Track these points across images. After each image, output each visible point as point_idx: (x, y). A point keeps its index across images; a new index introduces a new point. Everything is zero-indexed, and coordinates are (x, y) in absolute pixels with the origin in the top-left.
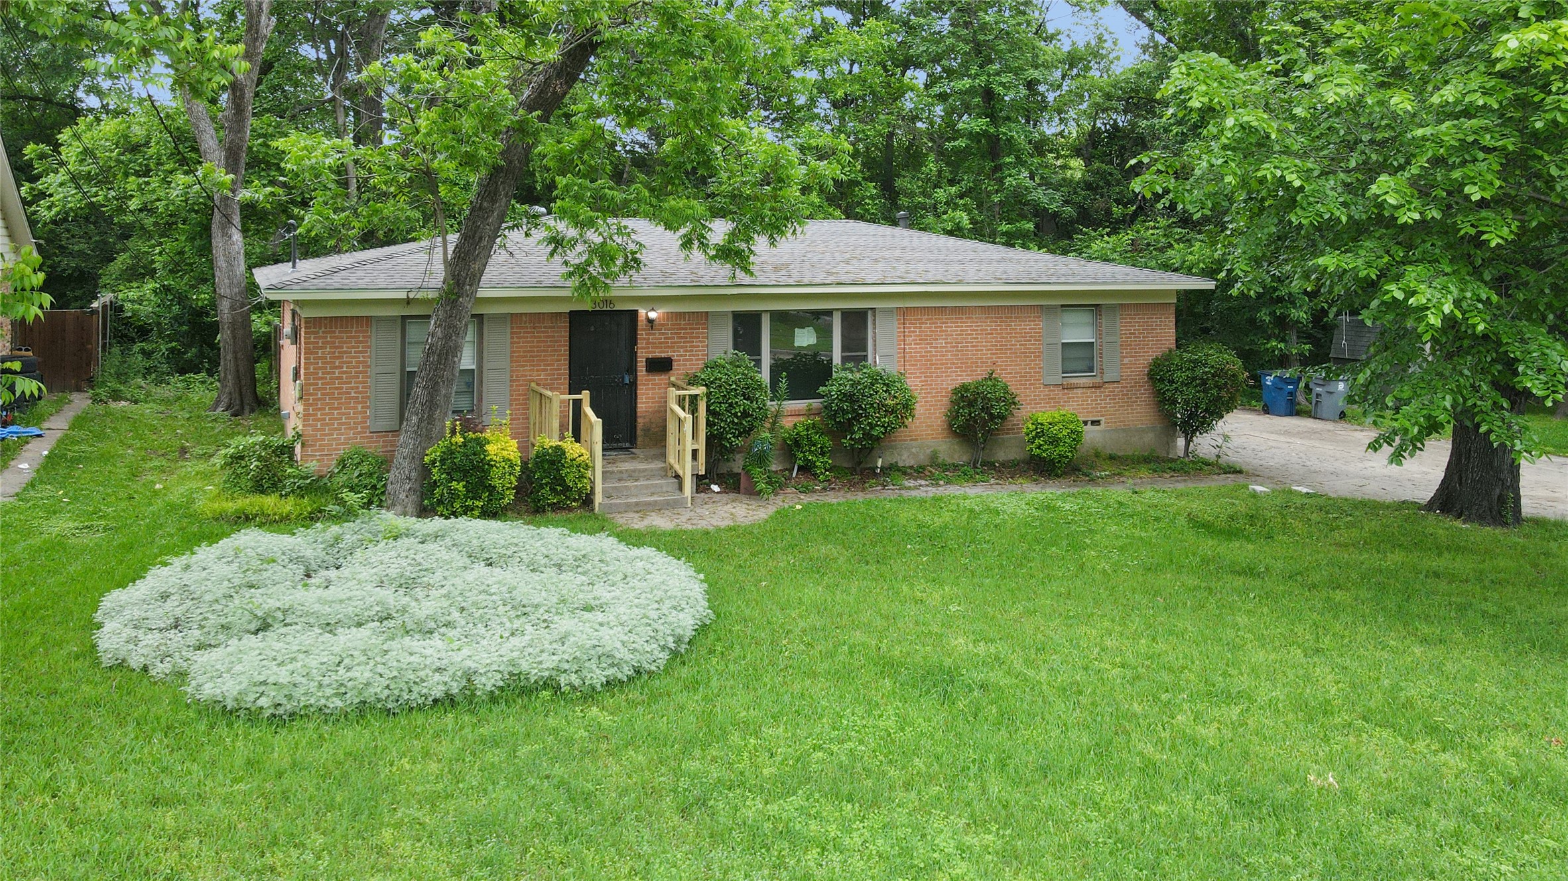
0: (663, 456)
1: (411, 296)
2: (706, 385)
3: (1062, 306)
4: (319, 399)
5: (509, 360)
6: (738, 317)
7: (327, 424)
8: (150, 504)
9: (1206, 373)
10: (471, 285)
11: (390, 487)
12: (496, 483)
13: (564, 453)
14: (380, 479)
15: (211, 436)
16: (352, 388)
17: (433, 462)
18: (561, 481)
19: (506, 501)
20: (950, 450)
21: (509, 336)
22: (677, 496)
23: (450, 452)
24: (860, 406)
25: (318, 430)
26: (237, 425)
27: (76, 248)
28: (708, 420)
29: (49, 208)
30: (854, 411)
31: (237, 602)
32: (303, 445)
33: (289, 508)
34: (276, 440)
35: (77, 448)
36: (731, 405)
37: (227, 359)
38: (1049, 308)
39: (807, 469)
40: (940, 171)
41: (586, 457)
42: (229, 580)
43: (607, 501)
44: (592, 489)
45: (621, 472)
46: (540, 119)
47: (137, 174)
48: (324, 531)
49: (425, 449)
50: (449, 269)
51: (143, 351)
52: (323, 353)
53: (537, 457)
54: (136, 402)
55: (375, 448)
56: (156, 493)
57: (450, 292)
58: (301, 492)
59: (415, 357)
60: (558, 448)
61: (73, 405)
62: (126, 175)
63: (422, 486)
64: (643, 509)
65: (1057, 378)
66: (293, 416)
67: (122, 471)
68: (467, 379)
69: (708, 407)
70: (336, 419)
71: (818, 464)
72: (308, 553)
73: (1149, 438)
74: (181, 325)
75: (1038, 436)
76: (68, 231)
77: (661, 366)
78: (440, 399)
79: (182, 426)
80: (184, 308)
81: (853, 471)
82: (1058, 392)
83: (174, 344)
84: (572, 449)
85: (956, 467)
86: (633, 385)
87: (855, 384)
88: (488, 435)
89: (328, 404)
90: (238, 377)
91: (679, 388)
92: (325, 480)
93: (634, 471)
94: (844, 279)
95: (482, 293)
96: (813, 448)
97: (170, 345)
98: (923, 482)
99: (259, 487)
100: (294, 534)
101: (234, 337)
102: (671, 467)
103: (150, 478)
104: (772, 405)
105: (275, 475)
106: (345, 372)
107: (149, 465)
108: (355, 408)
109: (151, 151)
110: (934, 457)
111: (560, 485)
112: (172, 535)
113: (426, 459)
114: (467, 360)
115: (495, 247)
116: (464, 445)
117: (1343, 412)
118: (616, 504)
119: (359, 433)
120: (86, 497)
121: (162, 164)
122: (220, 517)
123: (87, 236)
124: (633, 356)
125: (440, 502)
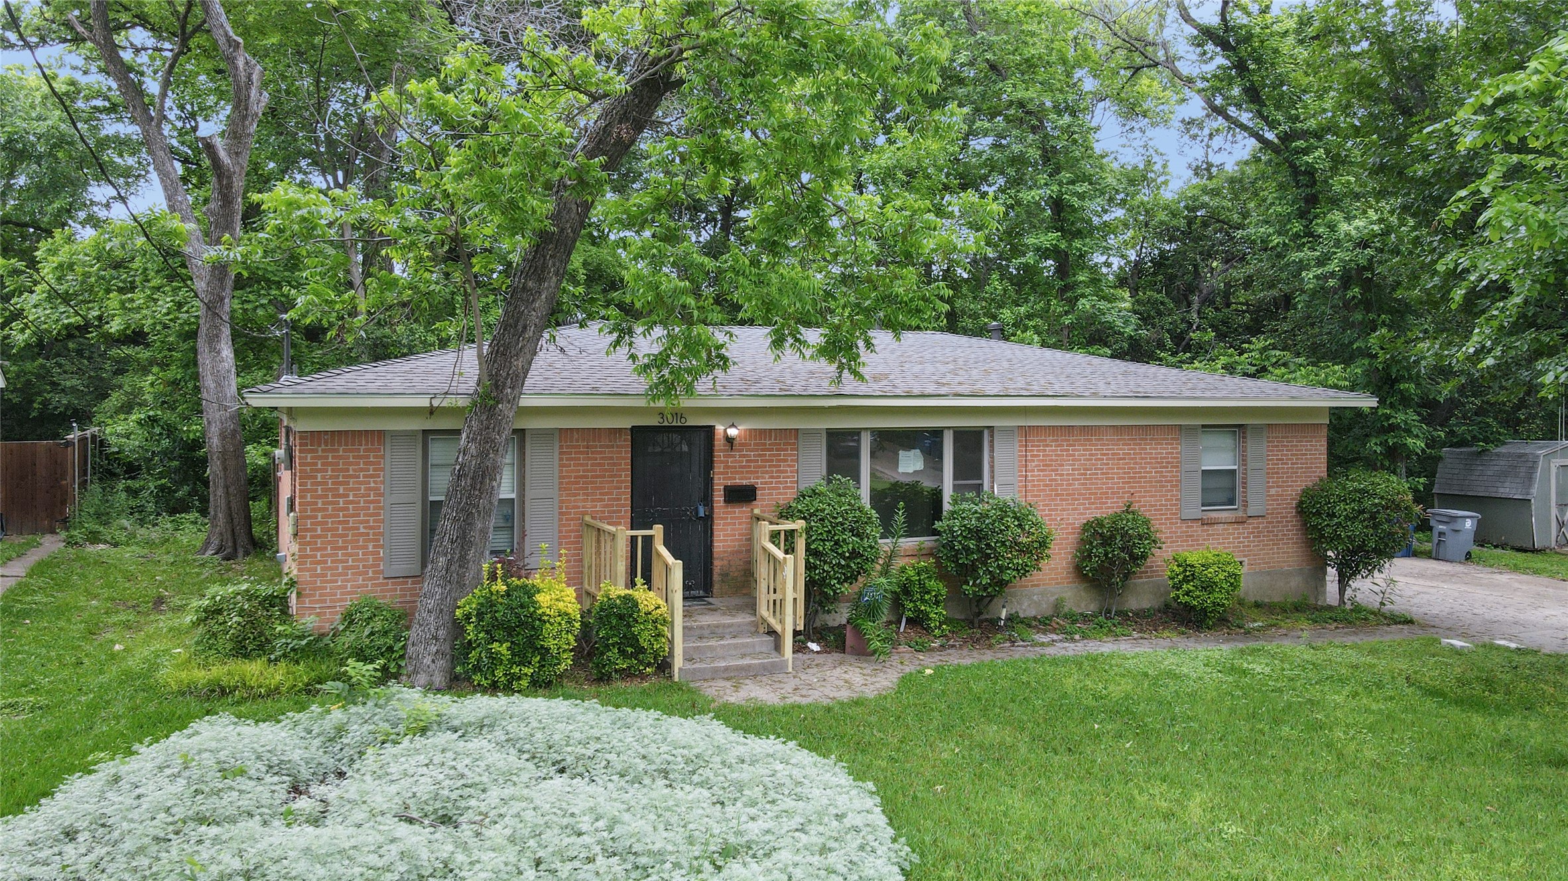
0: (751, 606)
1: (436, 403)
2: (804, 518)
3: (1203, 426)
4: (319, 536)
5: (557, 487)
6: (834, 436)
7: (330, 568)
8: (101, 672)
9: (1376, 505)
10: (513, 388)
11: (410, 650)
12: (551, 643)
13: (636, 605)
14: (397, 639)
15: (194, 584)
16: (361, 522)
17: (468, 617)
18: (633, 640)
19: (563, 667)
20: (1078, 599)
21: (556, 455)
22: (774, 658)
23: (489, 603)
24: (988, 545)
25: (318, 576)
26: (228, 570)
27: (68, 384)
28: (807, 562)
29: (22, 331)
30: (980, 550)
31: (174, 852)
32: (299, 595)
33: (278, 678)
34: (265, 590)
35: (30, 598)
36: (837, 543)
37: (217, 495)
38: (1191, 429)
39: (918, 622)
40: (1005, 290)
41: (664, 609)
42: (168, 810)
43: (689, 666)
44: (671, 649)
45: (701, 628)
46: (604, 167)
47: (121, 290)
48: (322, 716)
49: (456, 600)
50: (485, 366)
51: (128, 490)
52: (323, 477)
53: (602, 610)
54: (116, 545)
55: (390, 597)
56: (113, 656)
57: (485, 396)
58: (295, 655)
59: (441, 483)
60: (627, 599)
61: (41, 548)
62: (108, 291)
63: (453, 648)
64: (736, 676)
65: (1194, 509)
66: (289, 559)
67: (77, 628)
68: (506, 510)
69: (808, 545)
70: (342, 561)
71: (932, 615)
72: (296, 755)
73: (1296, 583)
74: (171, 459)
75: (1186, 580)
76: (60, 366)
77: (742, 495)
78: (475, 535)
79: (164, 571)
80: (175, 441)
81: (971, 623)
82: (1196, 526)
83: (163, 481)
84: (647, 599)
85: (1085, 618)
86: (708, 520)
87: (983, 516)
88: (536, 580)
89: (330, 542)
90: (230, 515)
91: (771, 523)
92: (326, 640)
93: (717, 626)
94: (960, 390)
95: (525, 402)
96: (927, 597)
97: (159, 482)
98: (1055, 637)
99: (241, 650)
100: (279, 722)
101: (225, 469)
102: (764, 620)
103: (109, 636)
104: (885, 544)
105: (261, 634)
106: (352, 502)
107: (115, 619)
108: (366, 547)
109: (135, 265)
110: (1057, 606)
111: (631, 646)
112: (117, 718)
113: (458, 613)
114: (506, 489)
115: (542, 342)
116: (508, 594)
117: (1469, 553)
118: (699, 670)
119: (371, 579)
120: (21, 662)
121: (148, 281)
122: (187, 691)
123: (80, 372)
124: (709, 483)
125: (477, 668)
